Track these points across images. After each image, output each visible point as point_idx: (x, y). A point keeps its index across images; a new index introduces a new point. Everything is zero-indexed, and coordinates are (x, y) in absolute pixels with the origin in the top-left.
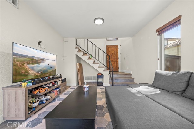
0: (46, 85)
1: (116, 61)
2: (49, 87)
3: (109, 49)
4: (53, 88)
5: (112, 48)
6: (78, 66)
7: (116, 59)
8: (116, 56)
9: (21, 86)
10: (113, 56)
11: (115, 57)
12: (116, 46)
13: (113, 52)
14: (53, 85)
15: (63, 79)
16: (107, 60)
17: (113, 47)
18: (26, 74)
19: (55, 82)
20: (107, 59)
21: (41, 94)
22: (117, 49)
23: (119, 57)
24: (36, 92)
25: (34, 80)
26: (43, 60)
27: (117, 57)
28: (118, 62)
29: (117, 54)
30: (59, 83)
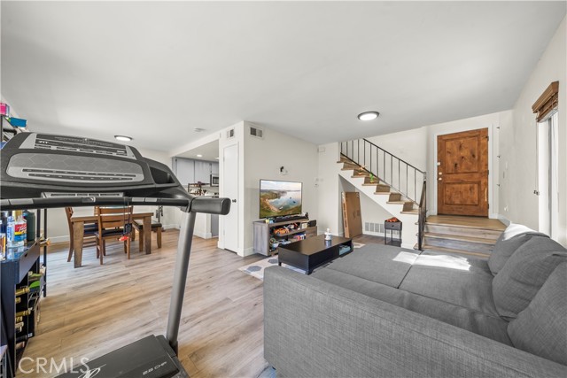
0: (287, 225)
1: (479, 183)
2: (290, 230)
3: (448, 145)
4: (294, 231)
5: (462, 141)
6: (344, 198)
7: (477, 176)
8: (479, 167)
9: (264, 222)
10: (463, 167)
11: (474, 169)
12: (479, 131)
13: (465, 153)
14: (295, 228)
15: (311, 222)
16: (439, 181)
17: (465, 137)
18: (268, 210)
19: (299, 224)
20: (439, 176)
21: (281, 235)
22: (483, 141)
23: (490, 168)
24: (276, 232)
25: (275, 217)
26: (284, 192)
27: (483, 169)
28: (487, 184)
29: (482, 157)
30: (304, 226)
